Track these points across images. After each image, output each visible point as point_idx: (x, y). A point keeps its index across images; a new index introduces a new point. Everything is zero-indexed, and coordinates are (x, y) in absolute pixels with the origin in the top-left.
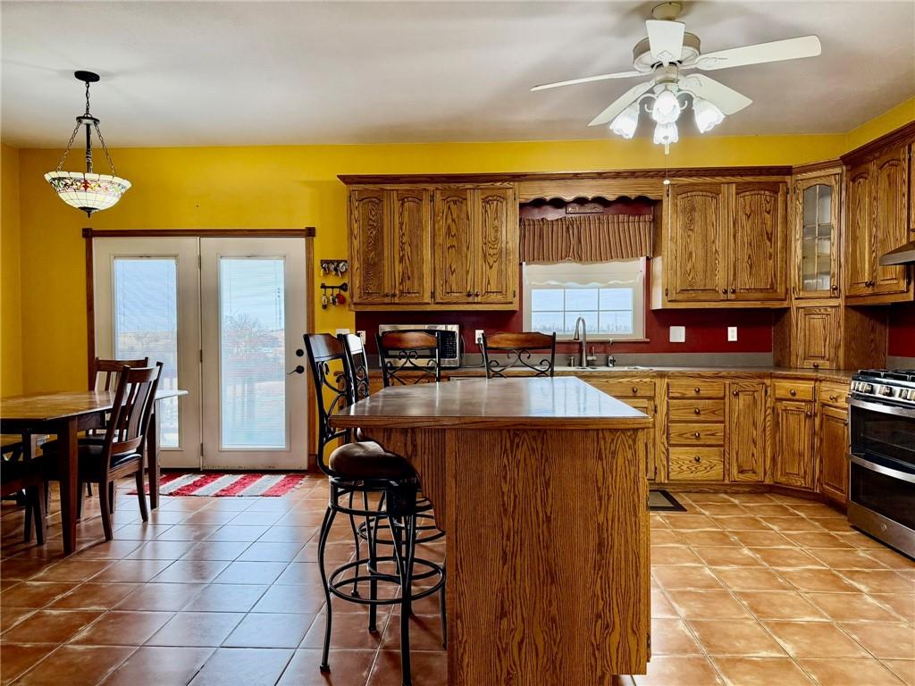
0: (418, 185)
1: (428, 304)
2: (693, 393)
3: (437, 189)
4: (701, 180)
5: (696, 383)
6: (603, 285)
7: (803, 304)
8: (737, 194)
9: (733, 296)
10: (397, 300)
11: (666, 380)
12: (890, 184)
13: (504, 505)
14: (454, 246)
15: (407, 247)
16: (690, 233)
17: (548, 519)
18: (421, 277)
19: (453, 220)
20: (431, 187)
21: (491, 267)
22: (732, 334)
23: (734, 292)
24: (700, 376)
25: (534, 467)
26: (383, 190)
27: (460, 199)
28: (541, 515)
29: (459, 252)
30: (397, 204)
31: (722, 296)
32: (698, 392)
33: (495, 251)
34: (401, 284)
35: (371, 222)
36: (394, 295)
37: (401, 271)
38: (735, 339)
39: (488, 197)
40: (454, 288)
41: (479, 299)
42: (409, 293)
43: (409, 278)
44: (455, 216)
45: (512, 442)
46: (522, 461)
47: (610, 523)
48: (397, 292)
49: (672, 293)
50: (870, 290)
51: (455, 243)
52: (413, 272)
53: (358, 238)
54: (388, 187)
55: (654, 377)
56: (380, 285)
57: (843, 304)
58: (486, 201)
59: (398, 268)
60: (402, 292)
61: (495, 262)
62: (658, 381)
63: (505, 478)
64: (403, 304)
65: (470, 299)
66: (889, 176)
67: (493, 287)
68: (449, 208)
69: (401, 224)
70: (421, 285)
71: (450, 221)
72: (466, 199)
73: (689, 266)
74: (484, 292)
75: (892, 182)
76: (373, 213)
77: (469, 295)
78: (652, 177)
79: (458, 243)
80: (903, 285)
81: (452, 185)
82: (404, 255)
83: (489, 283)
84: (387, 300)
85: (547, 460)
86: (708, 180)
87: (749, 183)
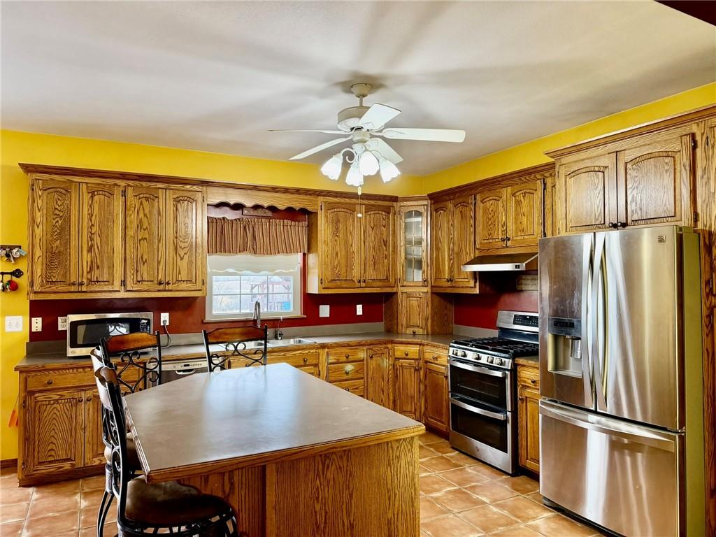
0: (108, 180)
1: (119, 291)
2: (344, 359)
3: (129, 185)
4: (343, 200)
5: (345, 350)
6: (271, 273)
7: (405, 290)
8: (366, 212)
9: (363, 285)
10: (84, 289)
11: (326, 350)
12: (462, 218)
13: (316, 524)
14: (145, 239)
15: (97, 239)
16: (336, 238)
17: (352, 526)
18: (112, 267)
19: (145, 215)
20: (122, 183)
21: (182, 259)
22: (359, 310)
23: (364, 281)
24: (348, 345)
25: (341, 483)
26: (72, 181)
27: (151, 197)
28: (346, 524)
29: (151, 243)
30: (87, 197)
31: (357, 285)
32: (347, 357)
33: (186, 245)
34: (88, 273)
35: (57, 212)
36: (81, 284)
37: (89, 260)
38: (361, 313)
39: (178, 197)
40: (145, 277)
41: (170, 287)
42: (98, 282)
43: (98, 267)
44: (147, 211)
45: (323, 464)
46: (332, 480)
47: (396, 516)
48: (85, 281)
49: (325, 282)
50: (450, 283)
51: (147, 236)
52: (102, 261)
53: (41, 226)
54: (76, 179)
55: (318, 348)
56: (66, 273)
57: (429, 291)
58: (177, 201)
59: (86, 257)
60: (90, 281)
61: (185, 254)
62: (320, 351)
63: (317, 499)
64: (91, 292)
65: (161, 287)
66: (461, 212)
67: (183, 276)
68: (141, 203)
69: (91, 215)
70: (112, 274)
71: (141, 215)
72: (157, 197)
73: (336, 263)
74: (174, 281)
75: (463, 216)
76: (59, 203)
77: (160, 283)
78: (310, 195)
79: (150, 235)
80: (472, 283)
81: (144, 184)
82: (92, 246)
83: (180, 273)
84: (73, 288)
85: (350, 476)
86: (347, 200)
87: (373, 205)
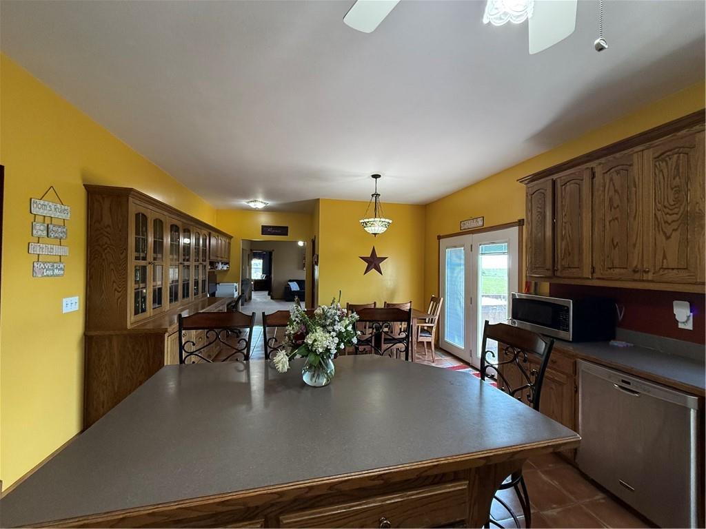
0: (579, 167)
1: (588, 278)
10: (559, 274)
14: (617, 219)
15: (569, 227)
18: (581, 254)
19: (615, 191)
20: (592, 165)
21: (668, 238)
29: (623, 223)
30: (560, 190)
33: (675, 217)
34: (563, 259)
35: (538, 210)
37: (563, 247)
39: (663, 154)
40: (616, 263)
41: (650, 276)
42: (570, 268)
43: (570, 254)
44: (618, 186)
48: (559, 267)
51: (618, 215)
52: (573, 249)
54: (555, 176)
58: (661, 159)
59: (561, 245)
60: (564, 267)
61: (674, 230)
64: (564, 277)
65: (637, 276)
67: (672, 261)
68: (612, 179)
69: (563, 206)
70: (580, 260)
71: (612, 193)
72: (632, 164)
74: (657, 268)
76: (540, 201)
77: (635, 271)
79: (621, 213)
81: (618, 155)
82: (566, 234)
83: (665, 257)
